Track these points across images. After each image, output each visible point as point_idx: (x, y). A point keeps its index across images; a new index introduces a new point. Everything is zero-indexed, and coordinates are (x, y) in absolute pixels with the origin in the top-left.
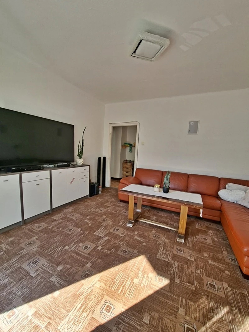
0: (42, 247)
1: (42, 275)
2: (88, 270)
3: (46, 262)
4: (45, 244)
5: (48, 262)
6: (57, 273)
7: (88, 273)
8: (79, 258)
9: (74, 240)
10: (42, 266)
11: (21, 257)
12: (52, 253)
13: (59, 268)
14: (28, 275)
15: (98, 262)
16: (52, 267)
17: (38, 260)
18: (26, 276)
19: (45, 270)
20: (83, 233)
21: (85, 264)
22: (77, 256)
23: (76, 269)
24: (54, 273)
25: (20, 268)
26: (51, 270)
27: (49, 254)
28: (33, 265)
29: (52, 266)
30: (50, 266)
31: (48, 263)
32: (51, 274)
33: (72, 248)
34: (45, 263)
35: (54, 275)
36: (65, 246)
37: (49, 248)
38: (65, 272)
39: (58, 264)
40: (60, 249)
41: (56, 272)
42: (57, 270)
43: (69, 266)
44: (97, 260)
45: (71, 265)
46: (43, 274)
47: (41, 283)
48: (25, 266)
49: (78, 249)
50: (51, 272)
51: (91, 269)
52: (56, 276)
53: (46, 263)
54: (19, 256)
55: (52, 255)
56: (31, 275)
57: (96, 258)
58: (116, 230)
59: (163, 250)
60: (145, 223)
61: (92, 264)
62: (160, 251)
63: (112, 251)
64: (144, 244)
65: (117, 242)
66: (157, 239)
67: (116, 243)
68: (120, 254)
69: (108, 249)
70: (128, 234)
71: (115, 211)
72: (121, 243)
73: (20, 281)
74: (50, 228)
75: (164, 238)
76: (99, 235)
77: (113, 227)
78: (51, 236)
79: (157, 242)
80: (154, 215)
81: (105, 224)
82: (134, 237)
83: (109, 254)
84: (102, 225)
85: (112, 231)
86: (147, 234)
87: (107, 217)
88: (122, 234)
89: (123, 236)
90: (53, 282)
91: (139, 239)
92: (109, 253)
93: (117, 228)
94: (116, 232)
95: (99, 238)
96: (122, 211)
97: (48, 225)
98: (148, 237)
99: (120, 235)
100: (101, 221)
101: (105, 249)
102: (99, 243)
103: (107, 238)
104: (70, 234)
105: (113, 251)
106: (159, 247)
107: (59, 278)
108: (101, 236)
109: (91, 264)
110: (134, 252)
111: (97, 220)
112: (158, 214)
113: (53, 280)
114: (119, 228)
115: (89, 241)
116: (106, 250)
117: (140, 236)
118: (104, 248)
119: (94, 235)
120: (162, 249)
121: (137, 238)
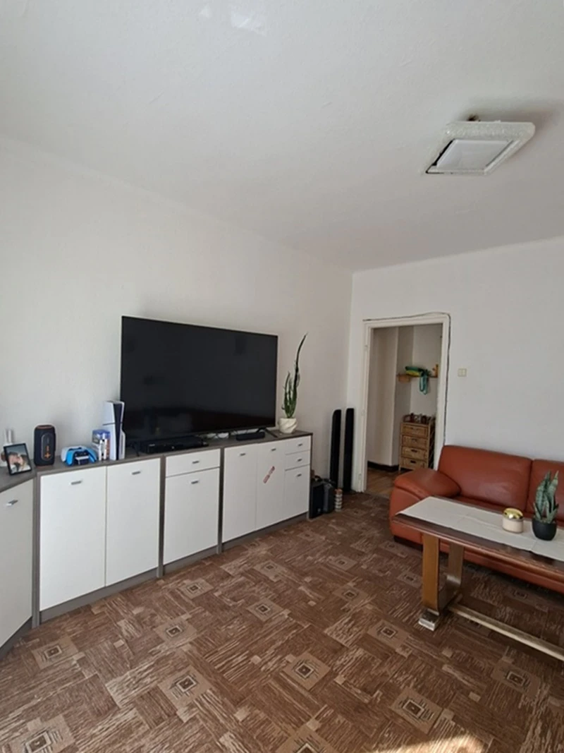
0: (201, 645)
1: (202, 722)
2: (310, 739)
3: (211, 689)
4: (206, 639)
5: (214, 689)
6: (235, 727)
7: (310, 747)
8: (287, 697)
9: (273, 642)
10: (201, 697)
11: (158, 662)
12: (223, 666)
13: (241, 715)
14: (172, 713)
15: (337, 721)
16: (222, 705)
17: (193, 678)
18: (169, 716)
19: (208, 710)
20: (296, 626)
21: (303, 720)
22: (281, 690)
23: (280, 727)
24: (229, 724)
25: (156, 689)
26: (221, 715)
27: (216, 667)
28: (183, 690)
29: (224, 704)
30: (218, 702)
31: (213, 692)
32: (222, 725)
33: (270, 664)
34: (208, 691)
35: (227, 730)
36: (251, 655)
37: (217, 652)
38: (254, 730)
39: (238, 703)
40: (240, 659)
41: (233, 724)
42: (235, 718)
43: (262, 716)
44: (334, 715)
45: (269, 713)
46: (204, 720)
47: (201, 744)
48: (165, 687)
49: (284, 670)
50: (222, 721)
51: (317, 737)
52: (232, 735)
53: (211, 693)
54: (153, 658)
55: (224, 672)
56: (178, 717)
57: (330, 707)
58: (385, 632)
59: (543, 734)
60: (477, 624)
61: (320, 725)
62: (530, 733)
63: (375, 695)
64: (474, 696)
65: (389, 673)
66: (517, 689)
67: (384, 675)
68: (399, 712)
69: (364, 689)
70: (421, 653)
71: (380, 571)
72: (401, 679)
73: (157, 724)
74: (216, 594)
75: (545, 692)
76: (337, 639)
77: (376, 623)
78: (219, 618)
79: (518, 700)
80: (506, 601)
81: (354, 606)
82: (442, 664)
83: (366, 705)
84: (344, 610)
85: (372, 632)
86: (483, 663)
87: (358, 585)
88: (404, 648)
89: (406, 655)
90: (226, 749)
91: (457, 675)
92: (366, 701)
93: (388, 625)
94: (384, 638)
95: (338, 650)
96: (400, 572)
97: (212, 588)
98: (488, 675)
99: (398, 650)
100: (344, 598)
101: (355, 686)
102: (338, 663)
103: (360, 652)
104: (264, 620)
105: (379, 699)
106: (526, 719)
107: (240, 744)
108: (342, 641)
109: (318, 724)
110: (442, 717)
111: (330, 592)
112: (518, 598)
113: (226, 744)
114: (393, 626)
115: (311, 652)
116: (359, 692)
117: (460, 665)
118: (352, 681)
119: (325, 636)
120: (539, 728)
121: (451, 671)
